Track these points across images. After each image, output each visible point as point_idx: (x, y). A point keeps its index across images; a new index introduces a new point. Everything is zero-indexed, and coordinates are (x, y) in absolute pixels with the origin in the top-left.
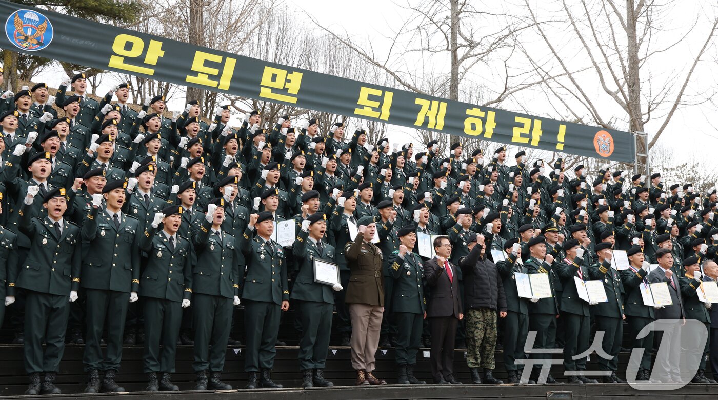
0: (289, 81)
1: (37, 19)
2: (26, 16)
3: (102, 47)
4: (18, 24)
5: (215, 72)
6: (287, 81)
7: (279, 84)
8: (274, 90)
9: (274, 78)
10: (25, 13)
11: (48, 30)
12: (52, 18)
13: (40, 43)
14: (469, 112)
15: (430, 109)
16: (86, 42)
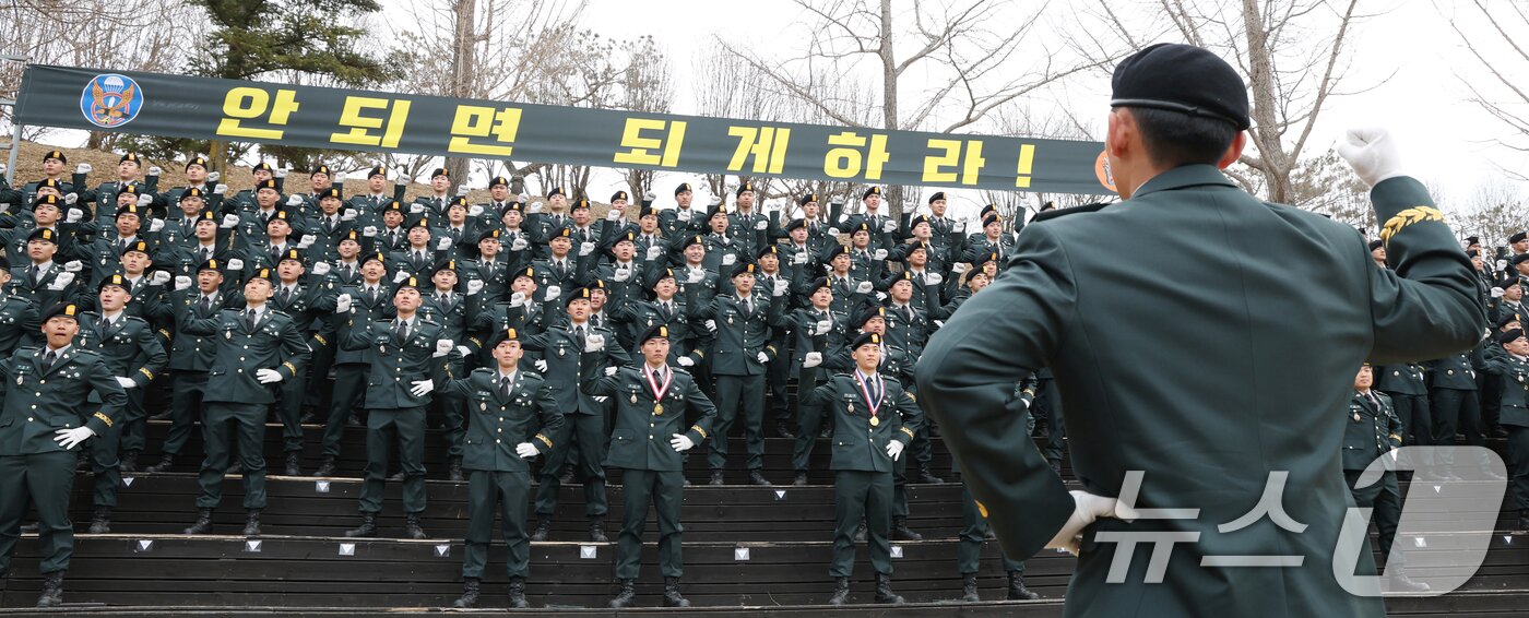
0: (499, 123)
1: (121, 84)
2: (106, 82)
3: (210, 109)
4: (98, 94)
5: (377, 123)
6: (496, 123)
7: (482, 129)
8: (474, 140)
9: (473, 121)
10: (105, 78)
11: (136, 96)
12: (140, 79)
13: (125, 116)
14: (833, 140)
15: (756, 141)
16: (187, 106)
